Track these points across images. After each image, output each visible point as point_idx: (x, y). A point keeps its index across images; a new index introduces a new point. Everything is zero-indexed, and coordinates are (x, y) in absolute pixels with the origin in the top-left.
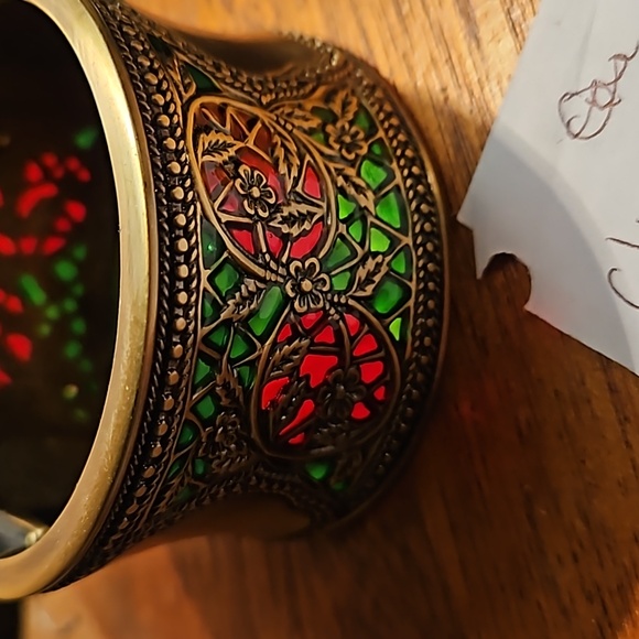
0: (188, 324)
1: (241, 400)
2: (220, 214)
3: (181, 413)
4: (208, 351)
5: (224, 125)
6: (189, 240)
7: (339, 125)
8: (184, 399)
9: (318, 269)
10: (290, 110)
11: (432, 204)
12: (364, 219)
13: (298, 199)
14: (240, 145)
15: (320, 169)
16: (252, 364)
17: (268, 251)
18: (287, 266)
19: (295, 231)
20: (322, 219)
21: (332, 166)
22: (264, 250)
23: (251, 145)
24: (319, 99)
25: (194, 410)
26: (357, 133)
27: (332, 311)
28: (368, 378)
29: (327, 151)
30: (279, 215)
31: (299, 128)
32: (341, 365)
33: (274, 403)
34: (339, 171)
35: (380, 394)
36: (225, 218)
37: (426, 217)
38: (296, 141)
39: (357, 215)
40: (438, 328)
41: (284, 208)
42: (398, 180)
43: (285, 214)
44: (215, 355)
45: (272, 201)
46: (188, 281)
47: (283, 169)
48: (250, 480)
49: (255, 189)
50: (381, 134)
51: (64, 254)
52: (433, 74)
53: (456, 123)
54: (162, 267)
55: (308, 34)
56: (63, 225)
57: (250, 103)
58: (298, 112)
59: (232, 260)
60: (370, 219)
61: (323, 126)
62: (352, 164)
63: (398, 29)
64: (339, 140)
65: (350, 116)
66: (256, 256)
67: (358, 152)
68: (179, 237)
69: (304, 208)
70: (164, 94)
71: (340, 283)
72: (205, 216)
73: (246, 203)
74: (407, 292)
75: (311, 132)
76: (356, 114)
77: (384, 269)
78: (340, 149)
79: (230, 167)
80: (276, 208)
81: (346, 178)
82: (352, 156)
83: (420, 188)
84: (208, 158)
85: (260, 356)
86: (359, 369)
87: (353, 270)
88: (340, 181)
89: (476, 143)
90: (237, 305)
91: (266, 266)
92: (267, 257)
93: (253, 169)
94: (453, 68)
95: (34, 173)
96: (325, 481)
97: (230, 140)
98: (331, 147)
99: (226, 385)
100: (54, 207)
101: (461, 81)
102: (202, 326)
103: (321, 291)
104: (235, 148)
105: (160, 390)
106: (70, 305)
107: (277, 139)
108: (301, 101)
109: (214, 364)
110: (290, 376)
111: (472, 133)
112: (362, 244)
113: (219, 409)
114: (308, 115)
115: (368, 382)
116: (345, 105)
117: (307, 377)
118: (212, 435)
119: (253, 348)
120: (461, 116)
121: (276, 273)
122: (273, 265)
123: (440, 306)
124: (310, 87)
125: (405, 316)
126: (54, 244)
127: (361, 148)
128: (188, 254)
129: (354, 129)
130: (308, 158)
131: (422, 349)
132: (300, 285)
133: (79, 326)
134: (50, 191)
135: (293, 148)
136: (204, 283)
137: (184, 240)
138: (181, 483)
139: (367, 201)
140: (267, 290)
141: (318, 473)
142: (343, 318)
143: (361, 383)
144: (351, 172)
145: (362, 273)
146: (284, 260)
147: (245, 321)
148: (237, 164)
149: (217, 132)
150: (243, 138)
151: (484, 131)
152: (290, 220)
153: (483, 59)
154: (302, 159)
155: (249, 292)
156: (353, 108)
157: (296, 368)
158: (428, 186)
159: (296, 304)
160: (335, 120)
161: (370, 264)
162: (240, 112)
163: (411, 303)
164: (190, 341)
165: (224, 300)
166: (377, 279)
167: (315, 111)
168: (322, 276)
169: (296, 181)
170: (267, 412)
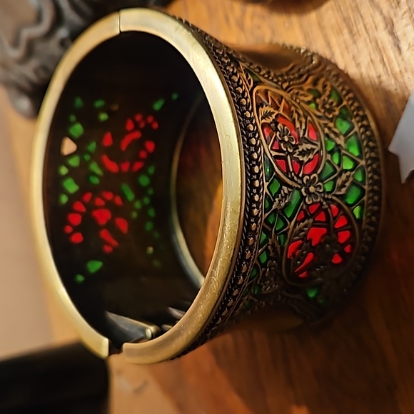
0: (259, 212)
1: (279, 253)
2: (271, 152)
3: (253, 261)
4: (266, 226)
5: (268, 102)
6: (259, 166)
7: (322, 98)
8: (255, 253)
9: (317, 180)
10: (296, 91)
11: (375, 142)
12: (339, 151)
13: (306, 141)
14: (276, 112)
15: (315, 124)
16: (285, 233)
17: (293, 171)
18: (302, 179)
19: (305, 159)
20: (318, 152)
21: (322, 122)
22: (291, 170)
23: (281, 112)
24: (310, 84)
25: (258, 259)
26: (332, 103)
27: (324, 203)
28: (342, 241)
29: (318, 114)
30: (297, 151)
31: (303, 101)
32: (328, 233)
33: (294, 255)
34: (326, 125)
35: (347, 249)
36: (274, 153)
37: (372, 149)
38: (303, 109)
39: (336, 149)
40: (379, 211)
41: (300, 147)
42: (356, 129)
43: (300, 150)
44: (269, 229)
45: (294, 143)
46: (258, 189)
47: (298, 125)
48: (278, 297)
49: (286, 137)
50: (345, 103)
51: (143, 171)
52: (372, 68)
53: (386, 95)
54: (247, 181)
55: (295, 45)
56: (143, 154)
57: (277, 88)
58: (301, 92)
59: (277, 177)
60: (343, 151)
61: (314, 99)
62: (331, 120)
63: (350, 42)
64: (323, 107)
65: (328, 93)
66: (287, 173)
67: (334, 113)
68: (254, 166)
69: (309, 146)
70: (241, 86)
71: (328, 187)
72: (265, 153)
73: (282, 145)
74: (363, 191)
75: (309, 103)
76: (331, 91)
77: (351, 179)
78: (324, 112)
79: (273, 125)
80: (296, 147)
81: (329, 128)
82: (331, 116)
83: (368, 133)
84: (264, 121)
85: (289, 229)
86: (337, 235)
87: (335, 180)
88: (326, 130)
89: (399, 107)
90: (279, 201)
91: (292, 179)
92: (293, 174)
93: (284, 126)
94: (384, 65)
95: (130, 126)
96: (315, 299)
97: (272, 110)
98: (319, 111)
99: (273, 245)
100: (139, 144)
101: (390, 72)
102: (265, 213)
103: (319, 192)
104: (275, 114)
105: (244, 248)
106: (147, 201)
107: (293, 108)
108: (301, 86)
109: (268, 233)
110: (302, 240)
111: (396, 101)
112: (339, 165)
113: (269, 258)
114: (306, 93)
115: (341, 242)
116: (324, 86)
117: (310, 241)
118: (265, 272)
119: (286, 225)
120: (389, 92)
121: (296, 182)
122: (295, 178)
123: (380, 199)
124: (304, 77)
125: (362, 205)
126: (138, 165)
127: (335, 111)
128: (258, 175)
129: (330, 101)
130: (309, 118)
131: (371, 223)
132: (308, 189)
133: (152, 213)
134: (137, 135)
135: (301, 112)
136: (266, 190)
137: (257, 167)
138: (247, 299)
139: (341, 141)
140: (293, 192)
141: (312, 294)
142: (330, 207)
143: (338, 243)
144: (331, 125)
145: (339, 182)
146: (301, 175)
147: (283, 210)
148: (277, 123)
149: (266, 106)
150: (277, 108)
151: (405, 101)
152: (303, 153)
153: (403, 60)
154: (306, 118)
155: (285, 193)
156: (328, 88)
157: (306, 235)
158: (372, 131)
159: (307, 200)
160: (320, 96)
161: (344, 176)
162: (274, 94)
163: (365, 198)
164: (259, 222)
165: (274, 198)
166: (347, 184)
167: (309, 90)
168: (320, 184)
169: (305, 130)
170: (290, 259)
